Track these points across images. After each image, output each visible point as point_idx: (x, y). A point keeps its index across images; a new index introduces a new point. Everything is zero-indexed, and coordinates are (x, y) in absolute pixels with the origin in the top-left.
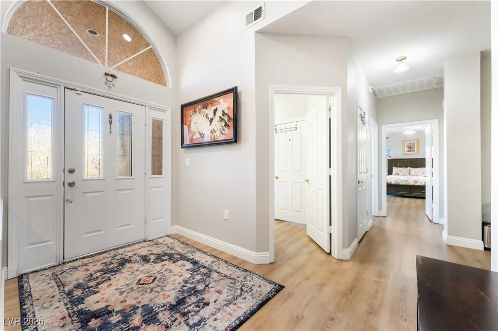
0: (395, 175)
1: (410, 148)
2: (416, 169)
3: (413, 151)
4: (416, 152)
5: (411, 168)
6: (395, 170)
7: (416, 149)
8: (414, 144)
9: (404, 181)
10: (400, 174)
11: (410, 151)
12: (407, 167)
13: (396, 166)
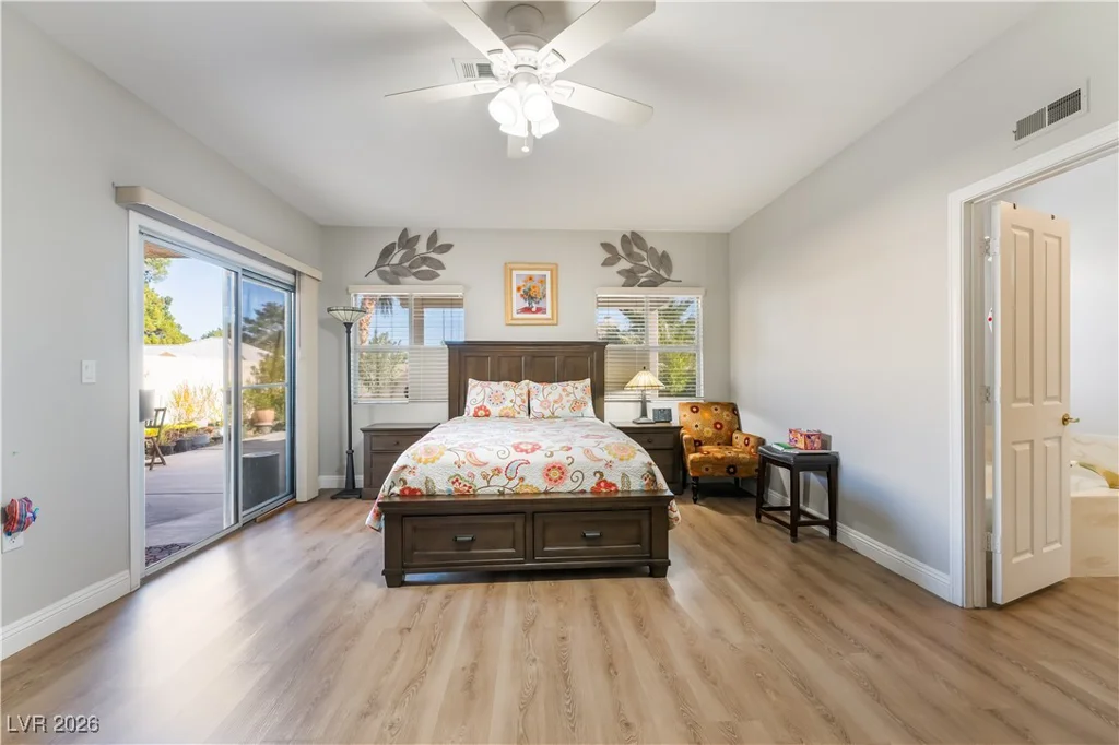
0: (476, 416)
1: (528, 296)
2: (548, 387)
3: (539, 310)
4: (548, 315)
5: (532, 384)
6: (477, 392)
7: (548, 303)
8: (543, 281)
9: (497, 471)
10: (494, 410)
11: (527, 310)
12: (518, 381)
13: (481, 377)
